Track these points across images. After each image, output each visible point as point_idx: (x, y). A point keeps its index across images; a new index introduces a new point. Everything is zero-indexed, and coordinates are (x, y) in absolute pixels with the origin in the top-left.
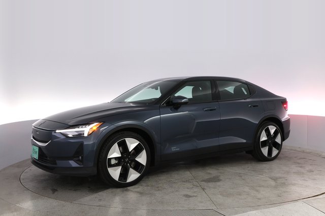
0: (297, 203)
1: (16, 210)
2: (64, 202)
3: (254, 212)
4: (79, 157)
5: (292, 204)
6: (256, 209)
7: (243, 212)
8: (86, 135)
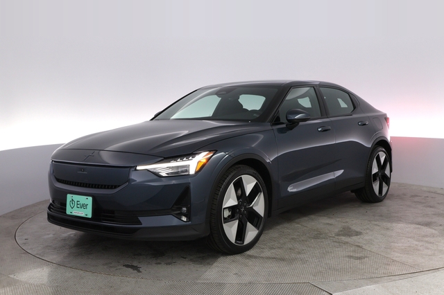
0: (437, 273)
1: (9, 284)
2: (82, 272)
3: (372, 287)
4: (180, 209)
5: (431, 275)
6: (376, 283)
7: (356, 287)
8: (192, 172)
